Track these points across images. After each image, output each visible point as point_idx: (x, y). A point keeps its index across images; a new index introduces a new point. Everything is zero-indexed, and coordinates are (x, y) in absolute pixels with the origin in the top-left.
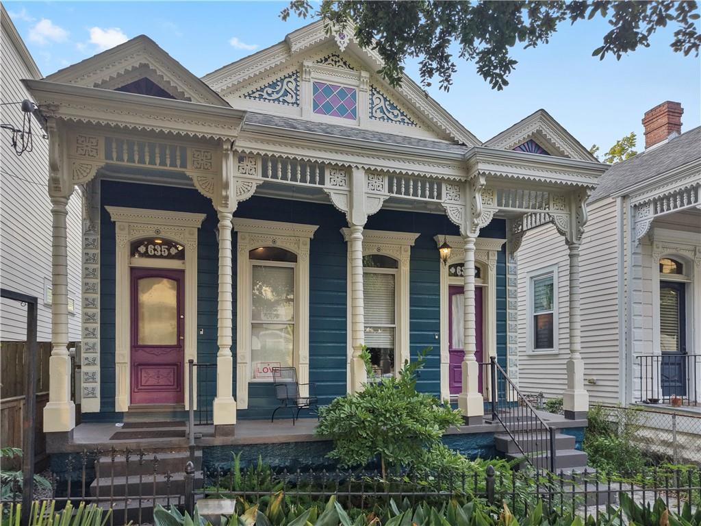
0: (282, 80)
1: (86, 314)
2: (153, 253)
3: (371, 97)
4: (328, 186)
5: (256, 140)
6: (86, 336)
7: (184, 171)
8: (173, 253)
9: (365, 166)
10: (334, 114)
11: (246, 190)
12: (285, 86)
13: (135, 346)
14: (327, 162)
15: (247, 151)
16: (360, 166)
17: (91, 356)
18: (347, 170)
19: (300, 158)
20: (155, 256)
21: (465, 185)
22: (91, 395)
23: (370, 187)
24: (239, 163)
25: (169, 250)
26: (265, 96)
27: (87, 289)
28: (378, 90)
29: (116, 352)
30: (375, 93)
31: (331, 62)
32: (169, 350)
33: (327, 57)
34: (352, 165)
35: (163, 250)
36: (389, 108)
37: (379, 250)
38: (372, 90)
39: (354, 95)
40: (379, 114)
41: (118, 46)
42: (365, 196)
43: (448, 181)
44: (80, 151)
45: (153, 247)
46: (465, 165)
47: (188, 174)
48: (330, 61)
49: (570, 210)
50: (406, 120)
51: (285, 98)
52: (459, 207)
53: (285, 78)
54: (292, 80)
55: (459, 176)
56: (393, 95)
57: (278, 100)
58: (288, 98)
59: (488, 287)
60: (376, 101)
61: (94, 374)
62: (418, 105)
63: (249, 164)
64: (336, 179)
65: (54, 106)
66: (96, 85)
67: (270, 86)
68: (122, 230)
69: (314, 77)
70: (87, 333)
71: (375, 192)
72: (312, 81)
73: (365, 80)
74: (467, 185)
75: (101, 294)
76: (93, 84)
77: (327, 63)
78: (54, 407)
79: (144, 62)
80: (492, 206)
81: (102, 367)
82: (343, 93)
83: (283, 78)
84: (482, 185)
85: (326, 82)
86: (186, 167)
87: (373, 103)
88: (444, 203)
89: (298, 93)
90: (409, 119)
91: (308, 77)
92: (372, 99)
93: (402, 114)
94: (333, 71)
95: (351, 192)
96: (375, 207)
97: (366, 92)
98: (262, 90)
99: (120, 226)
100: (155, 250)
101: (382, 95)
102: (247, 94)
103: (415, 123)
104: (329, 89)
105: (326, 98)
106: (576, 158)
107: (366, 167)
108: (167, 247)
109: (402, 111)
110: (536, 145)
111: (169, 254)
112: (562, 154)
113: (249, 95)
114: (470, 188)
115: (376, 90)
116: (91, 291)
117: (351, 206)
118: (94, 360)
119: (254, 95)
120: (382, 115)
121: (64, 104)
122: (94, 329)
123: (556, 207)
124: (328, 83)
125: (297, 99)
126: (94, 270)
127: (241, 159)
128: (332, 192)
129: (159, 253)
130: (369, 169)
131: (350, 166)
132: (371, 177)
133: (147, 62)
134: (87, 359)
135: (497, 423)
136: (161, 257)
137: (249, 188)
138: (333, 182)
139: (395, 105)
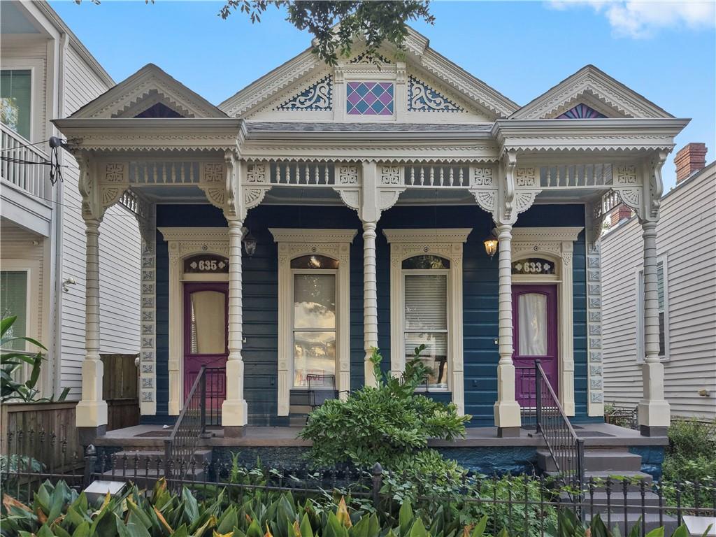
0: (315, 87)
1: (144, 326)
2: (203, 269)
3: (409, 89)
4: (338, 185)
5: (262, 147)
6: (144, 346)
7: (197, 186)
8: (222, 267)
9: (375, 159)
10: (370, 112)
11: (255, 197)
12: (318, 92)
13: (188, 356)
14: (334, 160)
15: (254, 159)
16: (370, 160)
17: (148, 364)
18: (357, 166)
19: (306, 159)
20: (205, 271)
21: (496, 166)
22: (148, 400)
23: (385, 180)
24: (249, 171)
25: (217, 264)
26: (298, 104)
27: (145, 304)
28: (417, 80)
29: (169, 361)
30: (414, 83)
31: (366, 60)
32: (217, 358)
33: (361, 55)
34: (361, 159)
35: (212, 264)
36: (430, 96)
37: (426, 250)
38: (411, 81)
39: (391, 90)
40: (419, 105)
41: (129, 78)
42: (376, 191)
43: (475, 164)
44: (109, 178)
45: (203, 263)
46: (494, 143)
47: (200, 187)
48: (364, 59)
49: (643, 183)
50: (451, 107)
51: (318, 104)
52: (490, 192)
53: (318, 83)
54: (325, 84)
55: (488, 157)
56: (434, 82)
57: (310, 107)
58: (321, 104)
59: (562, 283)
60: (415, 92)
61: (150, 380)
62: (460, 88)
63: (258, 171)
64: (347, 176)
65: (79, 139)
66: (113, 116)
67: (303, 94)
68: (173, 248)
69: (347, 77)
70: (146, 344)
71: (391, 185)
72: (345, 82)
73: (401, 72)
74: (500, 166)
75: (157, 308)
76: (110, 116)
77: (361, 61)
78: (84, 405)
79: (153, 88)
80: (534, 186)
81: (158, 374)
82: (378, 89)
83: (316, 84)
84: (513, 164)
85: (360, 81)
86: (198, 182)
87: (411, 94)
88: (471, 189)
89: (331, 97)
90: (454, 105)
91: (340, 79)
92: (410, 91)
93: (446, 101)
94: (366, 68)
95: (361, 188)
96: (390, 201)
97: (404, 84)
98: (295, 100)
99: (172, 245)
100: (205, 265)
101: (423, 84)
102: (280, 106)
103: (461, 108)
104: (362, 88)
105: (360, 98)
106: (640, 116)
107: (377, 160)
108: (215, 261)
109: (445, 98)
110: (587, 108)
111: (218, 267)
112: (622, 114)
113: (282, 107)
114: (503, 169)
115: (415, 80)
116: (148, 305)
117: (361, 203)
118: (151, 367)
119: (287, 106)
120: (422, 105)
121: (86, 137)
122: (151, 340)
123: (621, 180)
124: (363, 82)
125: (330, 103)
126: (151, 286)
127: (250, 168)
128: (342, 190)
129: (209, 268)
130: (381, 161)
131: (359, 161)
132: (385, 170)
133: (155, 88)
134: (144, 366)
135: (540, 436)
136: (211, 271)
137: (258, 195)
138: (343, 180)
139: (437, 93)
